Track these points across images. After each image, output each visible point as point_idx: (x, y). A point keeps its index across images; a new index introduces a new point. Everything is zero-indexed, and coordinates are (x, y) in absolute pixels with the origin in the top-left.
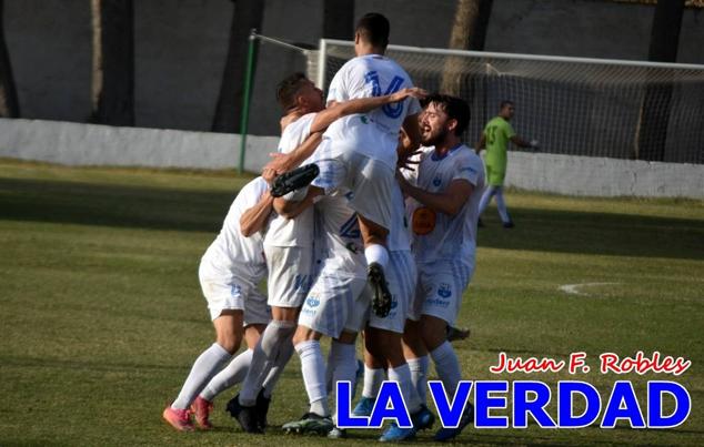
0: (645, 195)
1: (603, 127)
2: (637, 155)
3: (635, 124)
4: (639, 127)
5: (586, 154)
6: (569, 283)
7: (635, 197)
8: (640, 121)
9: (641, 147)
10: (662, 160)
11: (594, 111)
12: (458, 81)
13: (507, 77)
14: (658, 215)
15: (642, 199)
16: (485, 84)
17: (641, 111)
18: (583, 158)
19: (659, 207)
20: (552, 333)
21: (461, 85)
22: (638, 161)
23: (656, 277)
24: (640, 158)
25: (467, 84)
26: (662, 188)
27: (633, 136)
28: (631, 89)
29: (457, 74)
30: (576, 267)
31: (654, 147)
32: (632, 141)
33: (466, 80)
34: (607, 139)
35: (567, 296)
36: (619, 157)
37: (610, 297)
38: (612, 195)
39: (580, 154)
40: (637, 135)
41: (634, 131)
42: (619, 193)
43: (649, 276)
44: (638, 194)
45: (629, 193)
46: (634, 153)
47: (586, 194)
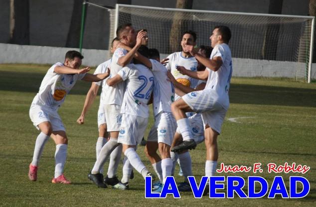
0: (267, 76)
1: (248, 45)
2: (263, 57)
3: (263, 43)
4: (264, 45)
5: (240, 57)
6: (232, 117)
7: (263, 77)
8: (265, 41)
9: (265, 54)
10: (275, 60)
11: (243, 37)
12: (180, 23)
13: (203, 22)
14: (273, 85)
15: (266, 78)
16: (193, 25)
17: (265, 37)
18: (238, 59)
19: (274, 82)
20: (224, 141)
21: (181, 25)
22: (263, 60)
23: (272, 114)
24: (265, 59)
25: (184, 25)
26: (275, 73)
27: (262, 48)
28: (260, 27)
29: (179, 20)
30: (235, 109)
31: (271, 54)
32: (261, 51)
33: (184, 23)
34: (249, 50)
35: (231, 123)
36: (255, 59)
37: (251, 124)
38: (252, 76)
39: (237, 57)
40: (263, 48)
41: (262, 46)
42: (255, 75)
43: (269, 114)
44: (264, 76)
45: (260, 75)
46: (262, 56)
47: (240, 75)
